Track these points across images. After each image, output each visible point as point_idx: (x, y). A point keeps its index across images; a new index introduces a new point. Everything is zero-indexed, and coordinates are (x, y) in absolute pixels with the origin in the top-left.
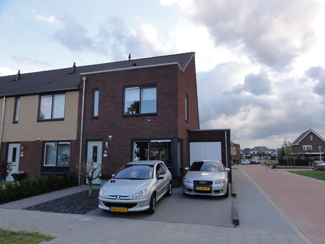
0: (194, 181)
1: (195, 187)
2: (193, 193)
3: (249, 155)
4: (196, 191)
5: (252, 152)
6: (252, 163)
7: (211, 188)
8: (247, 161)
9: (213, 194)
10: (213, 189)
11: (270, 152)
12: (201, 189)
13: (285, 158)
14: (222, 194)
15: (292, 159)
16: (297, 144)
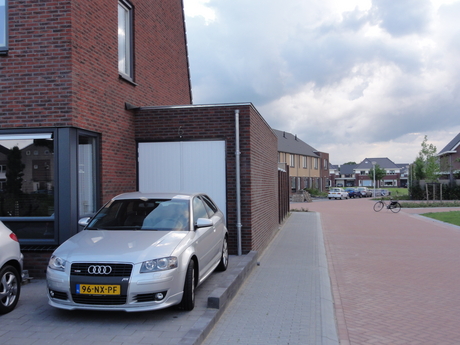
0: (75, 266)
1: (74, 285)
2: (69, 305)
3: (354, 177)
4: (78, 298)
5: (358, 172)
6: (352, 195)
7: (125, 286)
8: (342, 192)
9: (132, 306)
10: (132, 290)
11: (397, 171)
12: (92, 290)
13: (423, 183)
14: (164, 305)
15: (438, 186)
16: (452, 151)
